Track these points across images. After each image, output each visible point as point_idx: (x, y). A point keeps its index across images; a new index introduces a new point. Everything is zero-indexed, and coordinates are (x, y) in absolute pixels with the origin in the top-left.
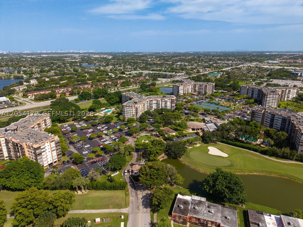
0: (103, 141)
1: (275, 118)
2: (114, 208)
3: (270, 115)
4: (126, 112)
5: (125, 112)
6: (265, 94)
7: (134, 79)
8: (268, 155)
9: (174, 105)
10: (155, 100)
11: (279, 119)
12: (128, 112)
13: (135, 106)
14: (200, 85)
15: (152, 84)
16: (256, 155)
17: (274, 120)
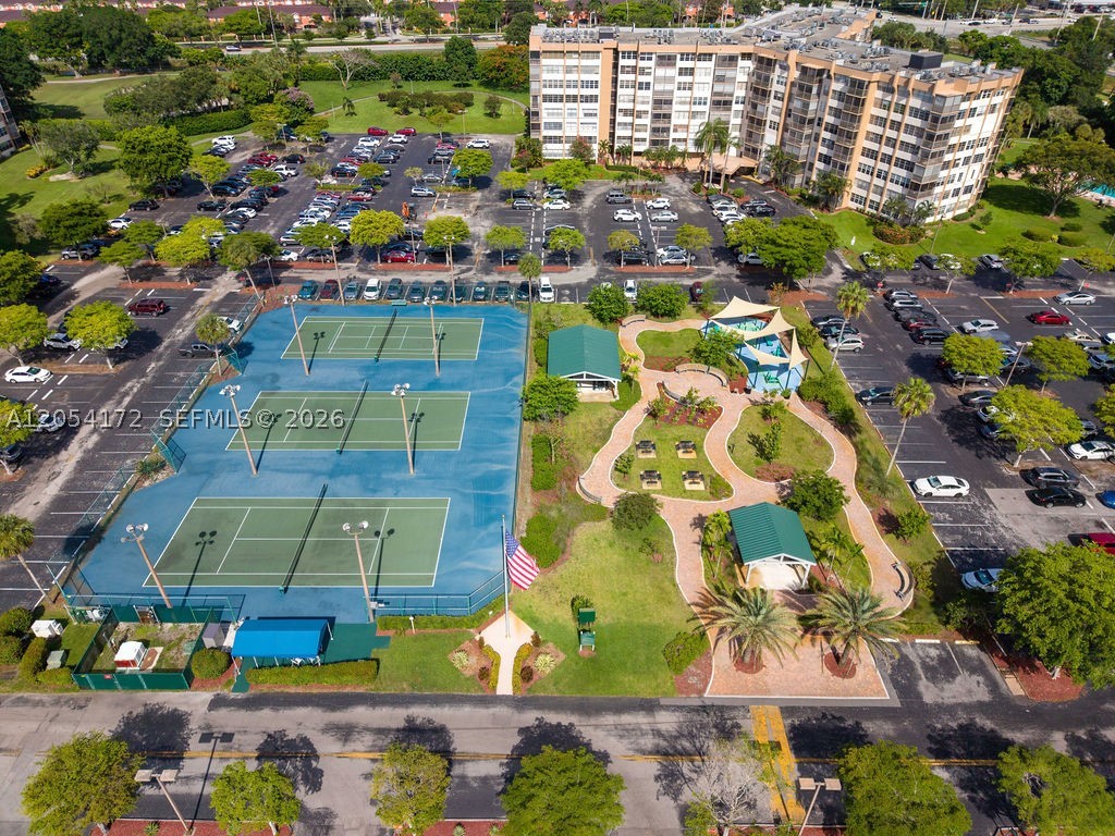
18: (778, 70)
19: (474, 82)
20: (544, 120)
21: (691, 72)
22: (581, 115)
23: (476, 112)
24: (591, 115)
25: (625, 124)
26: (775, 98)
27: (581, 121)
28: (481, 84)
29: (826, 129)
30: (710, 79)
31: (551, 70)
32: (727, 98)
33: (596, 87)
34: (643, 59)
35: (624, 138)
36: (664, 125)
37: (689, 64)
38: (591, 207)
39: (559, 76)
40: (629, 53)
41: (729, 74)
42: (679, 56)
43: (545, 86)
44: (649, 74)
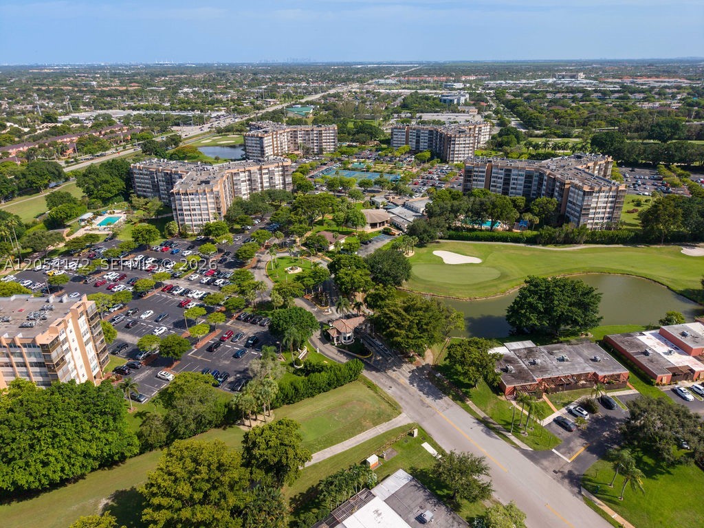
0: (179, 292)
1: (512, 177)
2: (375, 424)
3: (503, 171)
4: (186, 210)
5: (182, 210)
6: (451, 137)
7: (100, 133)
8: (540, 243)
9: (289, 180)
10: (244, 172)
11: (520, 177)
12: (194, 210)
13: (212, 190)
14: (307, 133)
15: (173, 140)
16: (521, 248)
17: (509, 179)
29: (315, 140)
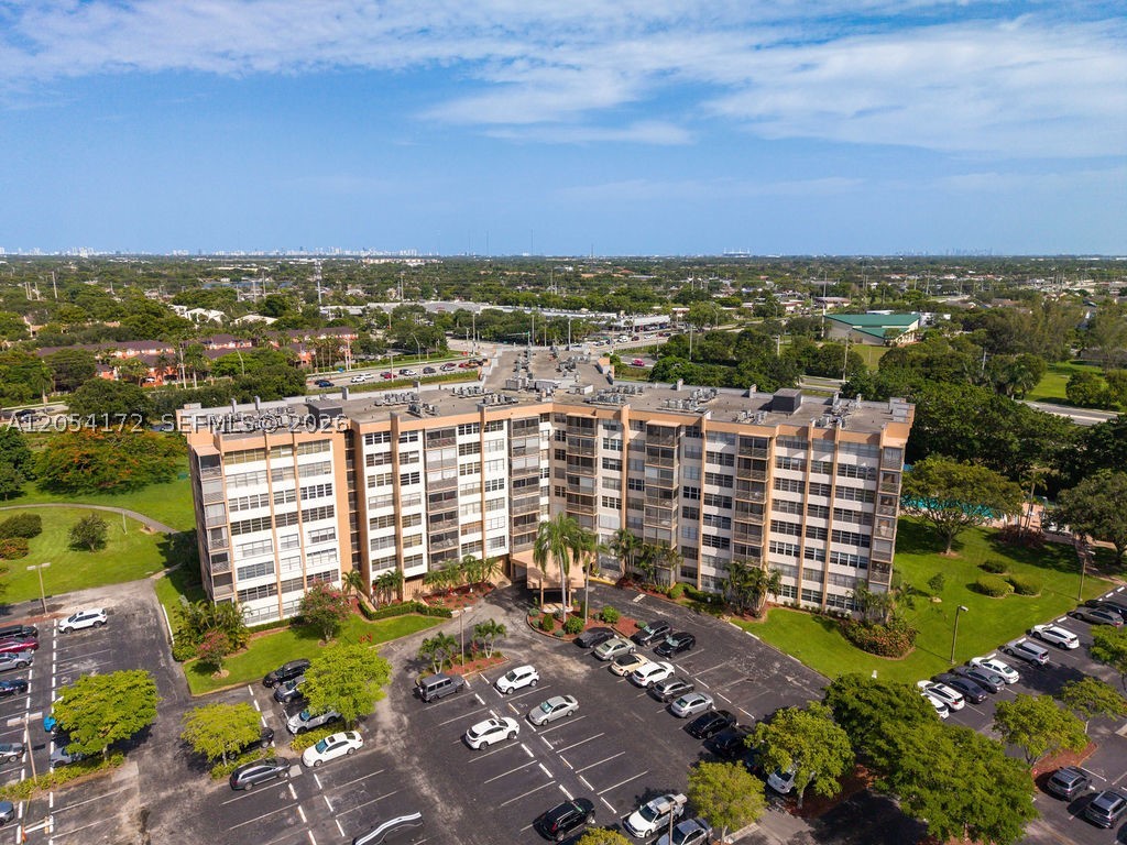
14: (658, 443)
18: (602, 433)
19: (30, 487)
20: (237, 565)
21: (478, 447)
22: (307, 541)
23: (51, 547)
24: (324, 538)
25: (383, 539)
26: (605, 466)
27: (308, 551)
28: (43, 488)
29: (707, 502)
30: (504, 453)
31: (245, 480)
32: (532, 475)
33: (329, 493)
34: (403, 441)
35: (384, 560)
36: (447, 530)
37: (473, 438)
38: (400, 724)
39: (261, 488)
40: (378, 434)
41: (530, 443)
42: (457, 429)
43: (234, 509)
44: (416, 460)
